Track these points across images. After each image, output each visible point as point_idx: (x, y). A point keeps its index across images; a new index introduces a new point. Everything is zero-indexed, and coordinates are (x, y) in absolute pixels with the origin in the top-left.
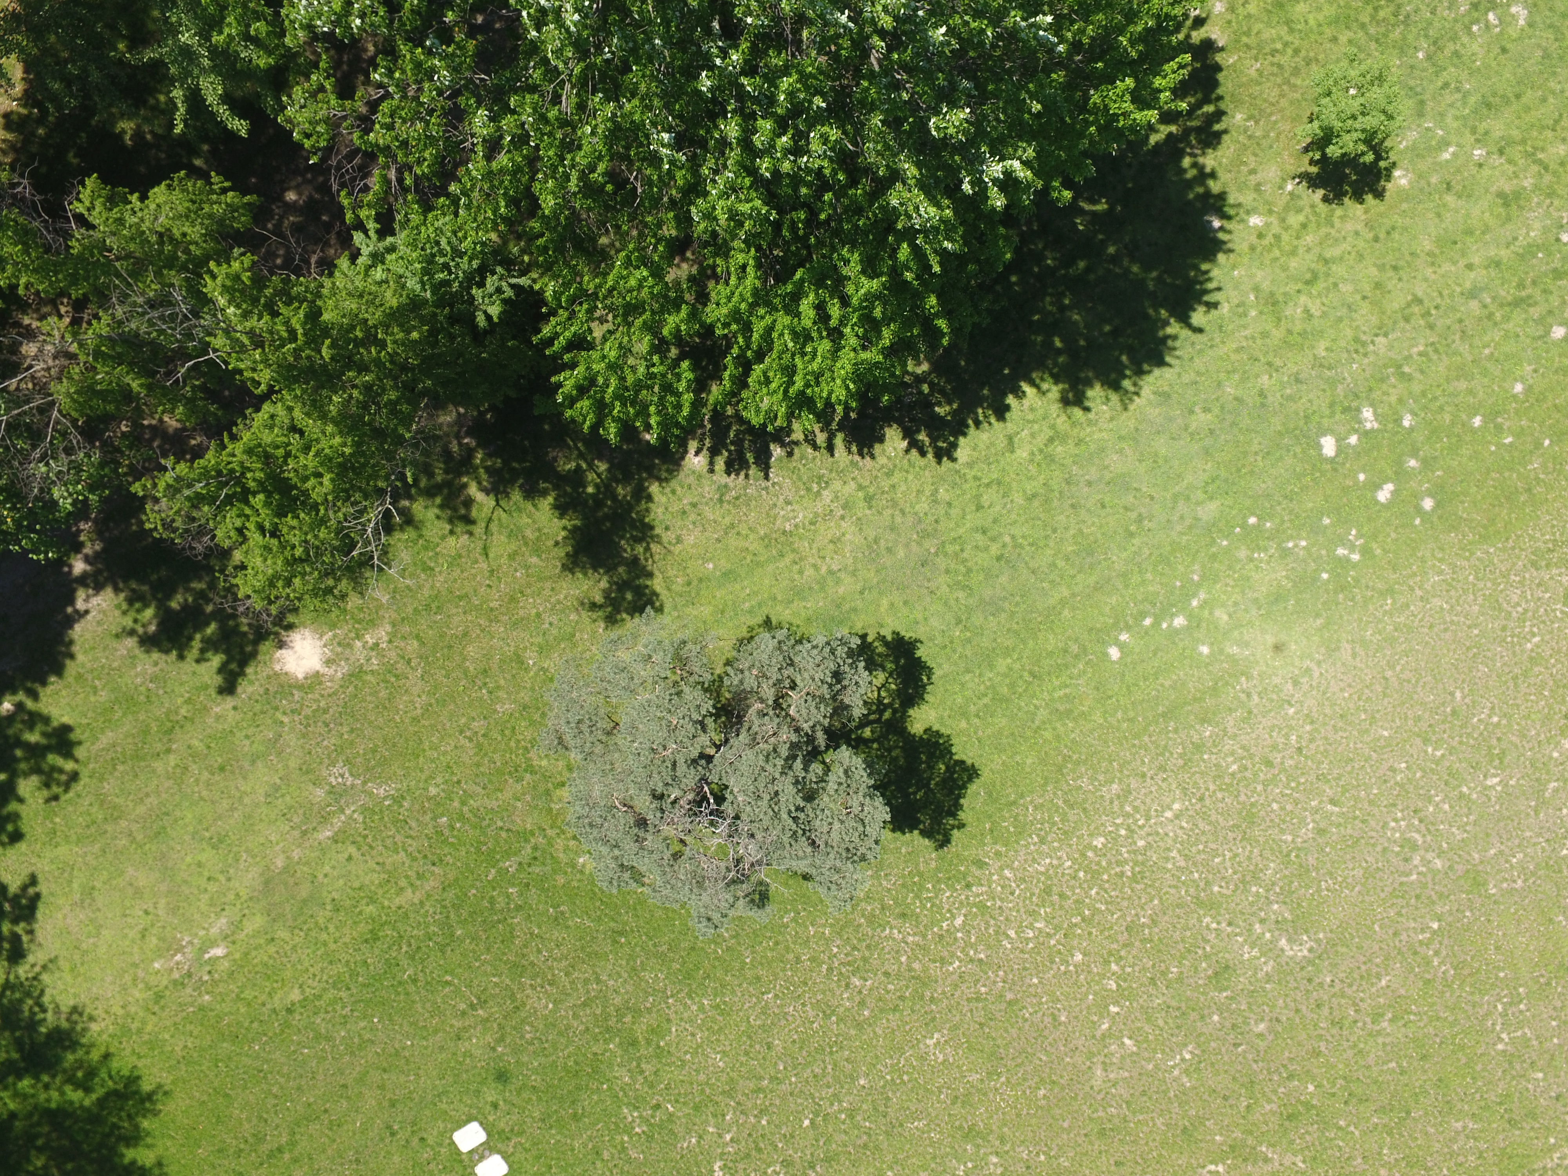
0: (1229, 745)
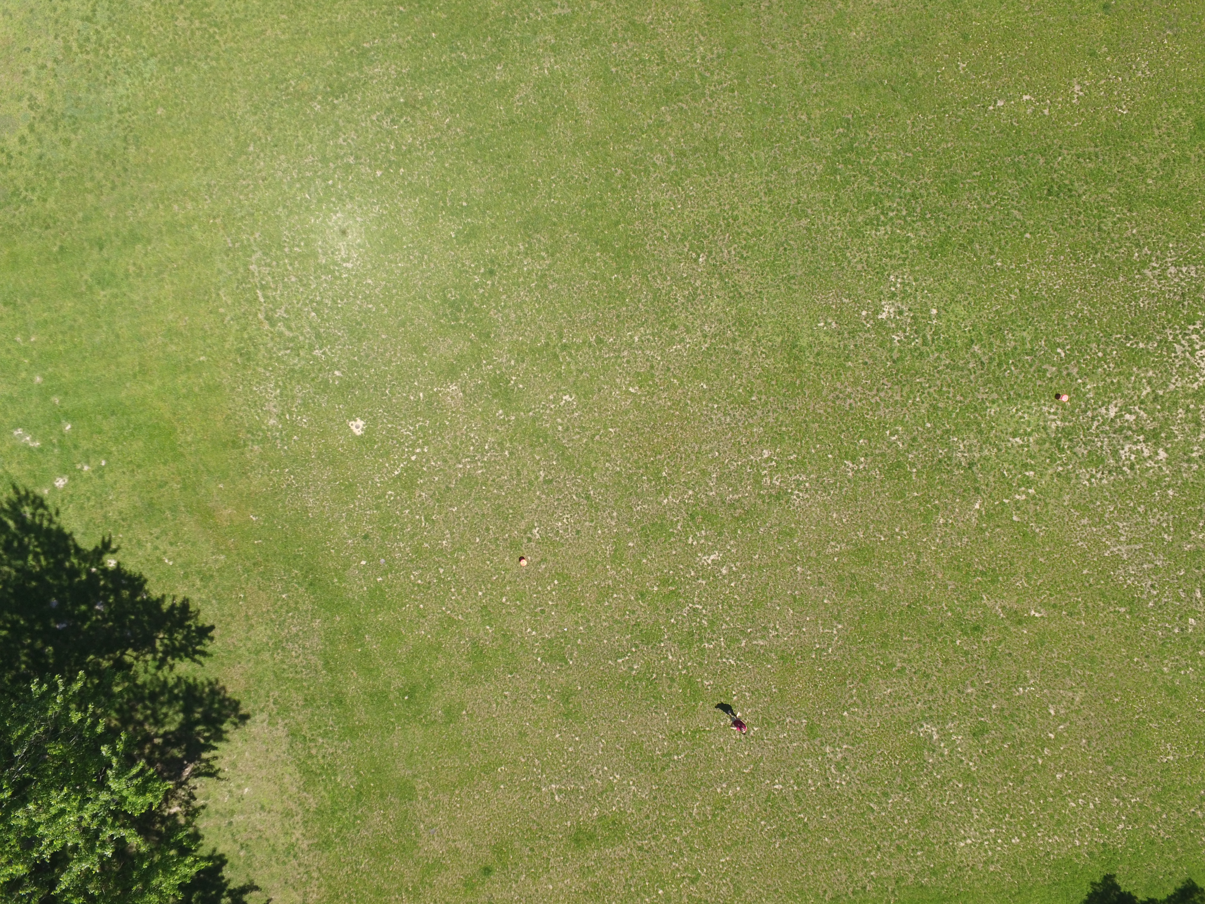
0: (916, 868)
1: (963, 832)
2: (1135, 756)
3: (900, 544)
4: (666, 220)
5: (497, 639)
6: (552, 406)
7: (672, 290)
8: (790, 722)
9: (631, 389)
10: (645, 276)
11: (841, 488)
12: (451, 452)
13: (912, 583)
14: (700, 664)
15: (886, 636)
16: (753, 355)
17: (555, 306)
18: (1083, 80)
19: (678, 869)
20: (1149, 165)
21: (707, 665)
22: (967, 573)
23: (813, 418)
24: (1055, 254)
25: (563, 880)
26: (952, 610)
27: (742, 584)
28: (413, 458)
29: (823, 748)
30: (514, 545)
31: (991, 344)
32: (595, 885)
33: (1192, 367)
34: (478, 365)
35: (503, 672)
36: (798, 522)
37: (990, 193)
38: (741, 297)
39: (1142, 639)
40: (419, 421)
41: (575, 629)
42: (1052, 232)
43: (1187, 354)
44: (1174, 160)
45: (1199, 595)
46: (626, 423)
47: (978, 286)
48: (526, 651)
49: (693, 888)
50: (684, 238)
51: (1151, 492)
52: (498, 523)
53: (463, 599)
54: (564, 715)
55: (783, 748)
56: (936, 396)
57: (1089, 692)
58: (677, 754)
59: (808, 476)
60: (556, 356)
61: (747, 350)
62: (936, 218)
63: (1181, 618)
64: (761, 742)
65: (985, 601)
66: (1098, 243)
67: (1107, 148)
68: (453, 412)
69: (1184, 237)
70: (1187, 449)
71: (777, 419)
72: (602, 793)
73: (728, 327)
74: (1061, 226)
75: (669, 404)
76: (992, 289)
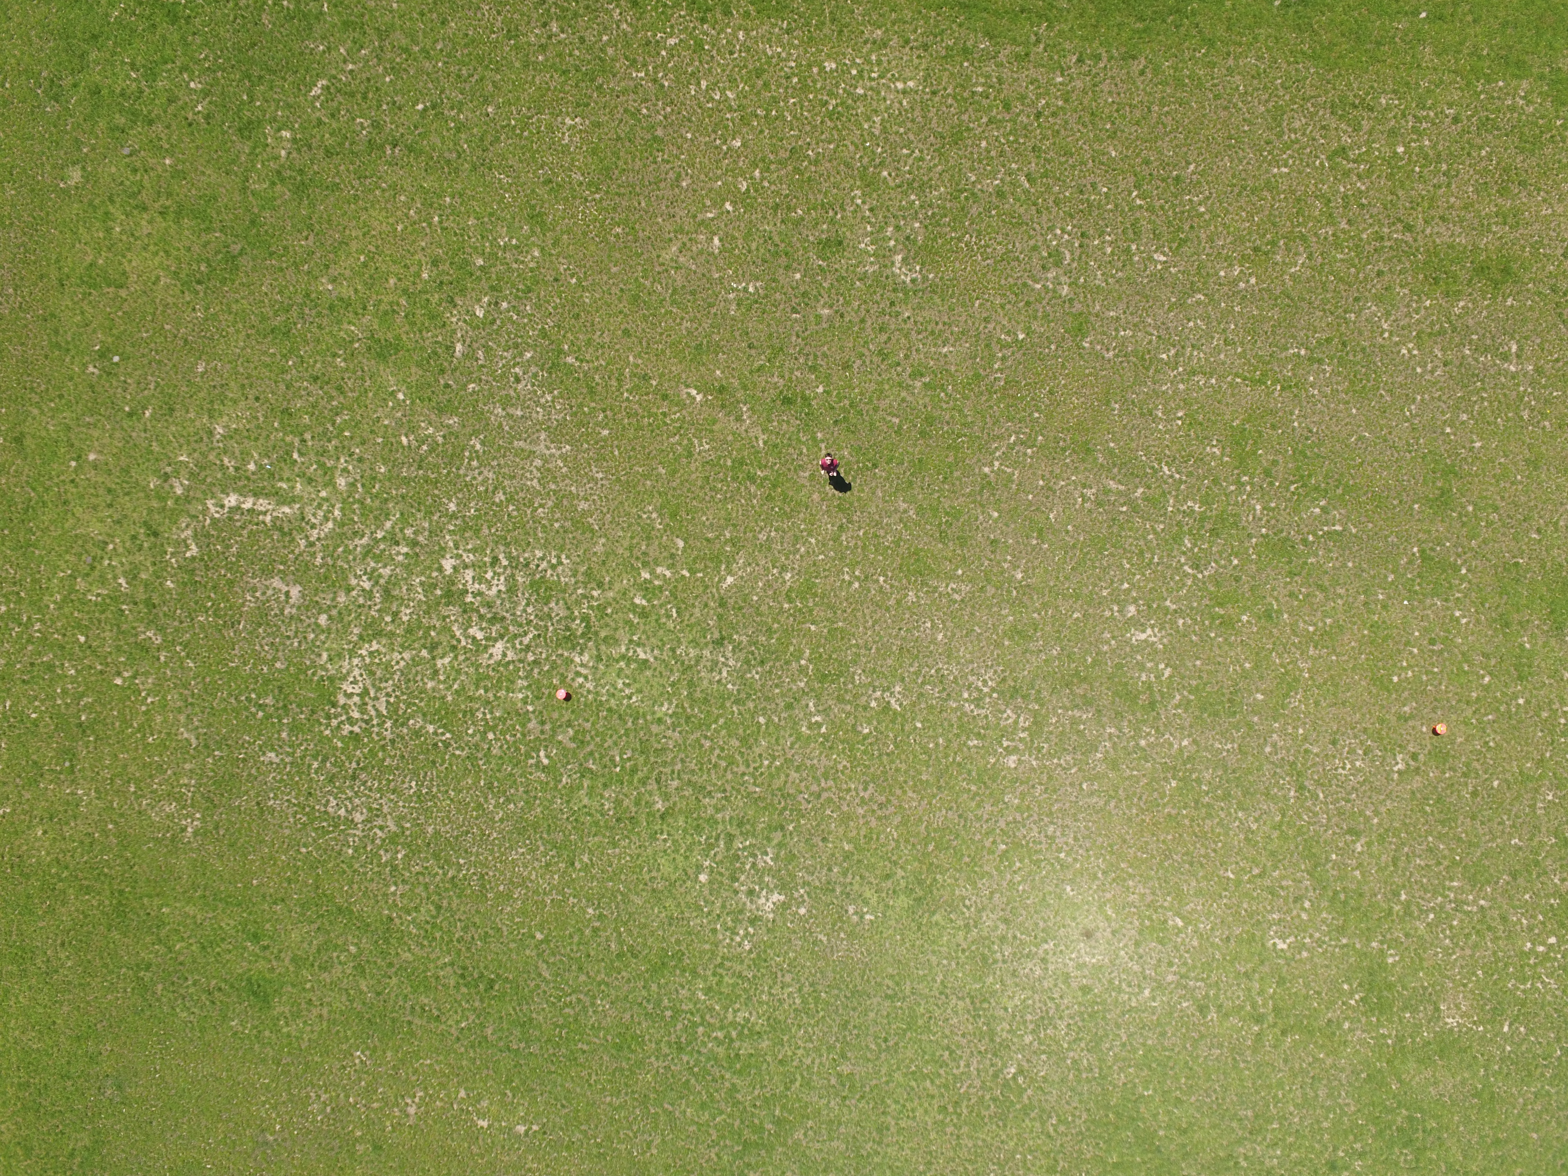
1: (905, 103)
2: (619, 138)
3: (858, 563)
4: (1044, 1144)
5: (1520, 623)
6: (1307, 940)
7: (1069, 1043)
8: (1108, 350)
9: (1180, 923)
10: (1103, 1077)
11: (917, 673)
12: (1489, 928)
13: (859, 499)
14: (1216, 482)
15: (924, 434)
16: (984, 909)
17: (1253, 1084)
18: (400, 1118)
19: (1359, 177)
20: (349, 971)
21: (1206, 478)
22: (775, 486)
23: (925, 789)
24: (509, 896)
25: (1553, 215)
26: (814, 439)
27: (1112, 582)
28: (1552, 940)
29: (1072, 295)
30: (1441, 756)
31: (637, 803)
32: (1503, 191)
33: (372, 673)
34: (1402, 1041)
35: (1527, 571)
36: (998, 645)
37: (572, 1013)
38: (972, 997)
39: (555, 308)
40: (1524, 991)
41: (1390, 598)
42: (505, 929)
43: (372, 695)
44: (313, 965)
45: (459, 347)
46: (1205, 877)
47: (630, 890)
48: (1481, 590)
49: (1346, 140)
50: (1026, 1110)
51: (478, 517)
52: (1453, 800)
53: (1551, 702)
54: (1456, 475)
55: (1132, 314)
56: (738, 757)
57: (654, 254)
58: (1298, 355)
59: (960, 708)
60: (1276, 1010)
61: (988, 920)
62: (659, 1005)
63: (493, 322)
64: (1163, 333)
65: (762, 437)
66: (447, 890)
67: (394, 1015)
68: (1465, 985)
69: (330, 856)
70: (413, 561)
71: (979, 806)
72: (1439, 333)
73: (1004, 962)
74: (491, 932)
75: (1131, 883)
76: (611, 879)
